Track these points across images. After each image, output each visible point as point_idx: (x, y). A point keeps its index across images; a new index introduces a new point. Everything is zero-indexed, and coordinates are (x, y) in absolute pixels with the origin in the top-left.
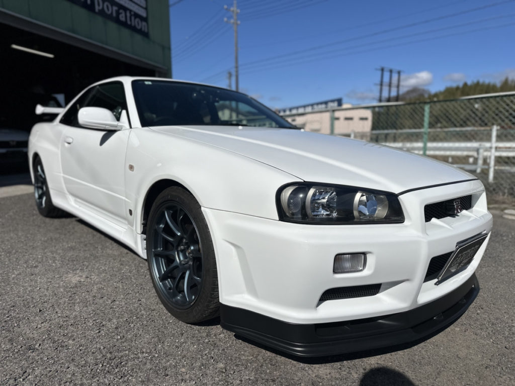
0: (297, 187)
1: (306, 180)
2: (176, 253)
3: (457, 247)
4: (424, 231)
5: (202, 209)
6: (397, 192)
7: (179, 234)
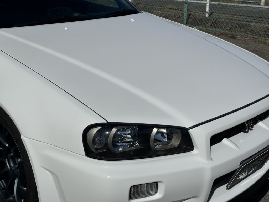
0: (100, 127)
1: (109, 121)
2: (6, 160)
3: (241, 165)
4: (210, 158)
5: (22, 137)
6: (187, 127)
7: (7, 145)
